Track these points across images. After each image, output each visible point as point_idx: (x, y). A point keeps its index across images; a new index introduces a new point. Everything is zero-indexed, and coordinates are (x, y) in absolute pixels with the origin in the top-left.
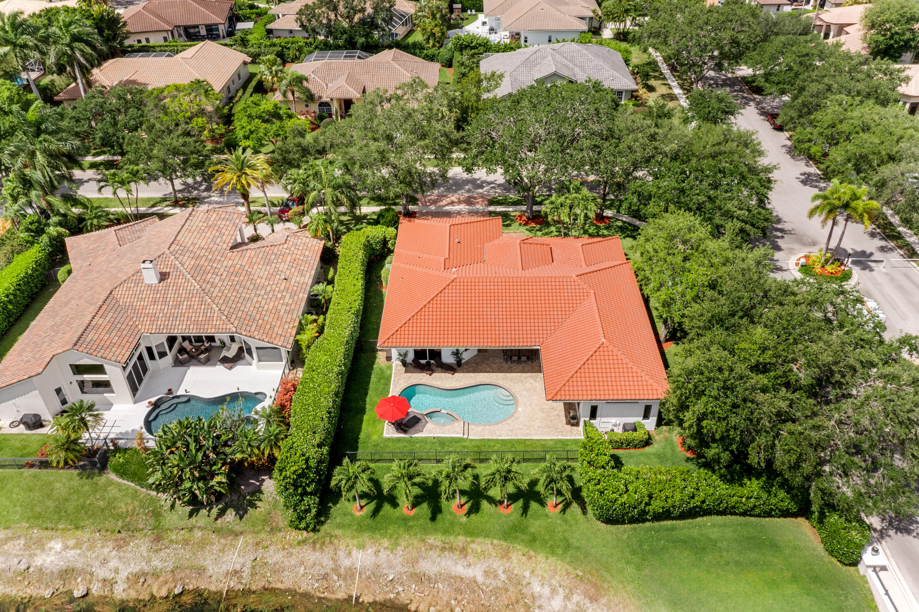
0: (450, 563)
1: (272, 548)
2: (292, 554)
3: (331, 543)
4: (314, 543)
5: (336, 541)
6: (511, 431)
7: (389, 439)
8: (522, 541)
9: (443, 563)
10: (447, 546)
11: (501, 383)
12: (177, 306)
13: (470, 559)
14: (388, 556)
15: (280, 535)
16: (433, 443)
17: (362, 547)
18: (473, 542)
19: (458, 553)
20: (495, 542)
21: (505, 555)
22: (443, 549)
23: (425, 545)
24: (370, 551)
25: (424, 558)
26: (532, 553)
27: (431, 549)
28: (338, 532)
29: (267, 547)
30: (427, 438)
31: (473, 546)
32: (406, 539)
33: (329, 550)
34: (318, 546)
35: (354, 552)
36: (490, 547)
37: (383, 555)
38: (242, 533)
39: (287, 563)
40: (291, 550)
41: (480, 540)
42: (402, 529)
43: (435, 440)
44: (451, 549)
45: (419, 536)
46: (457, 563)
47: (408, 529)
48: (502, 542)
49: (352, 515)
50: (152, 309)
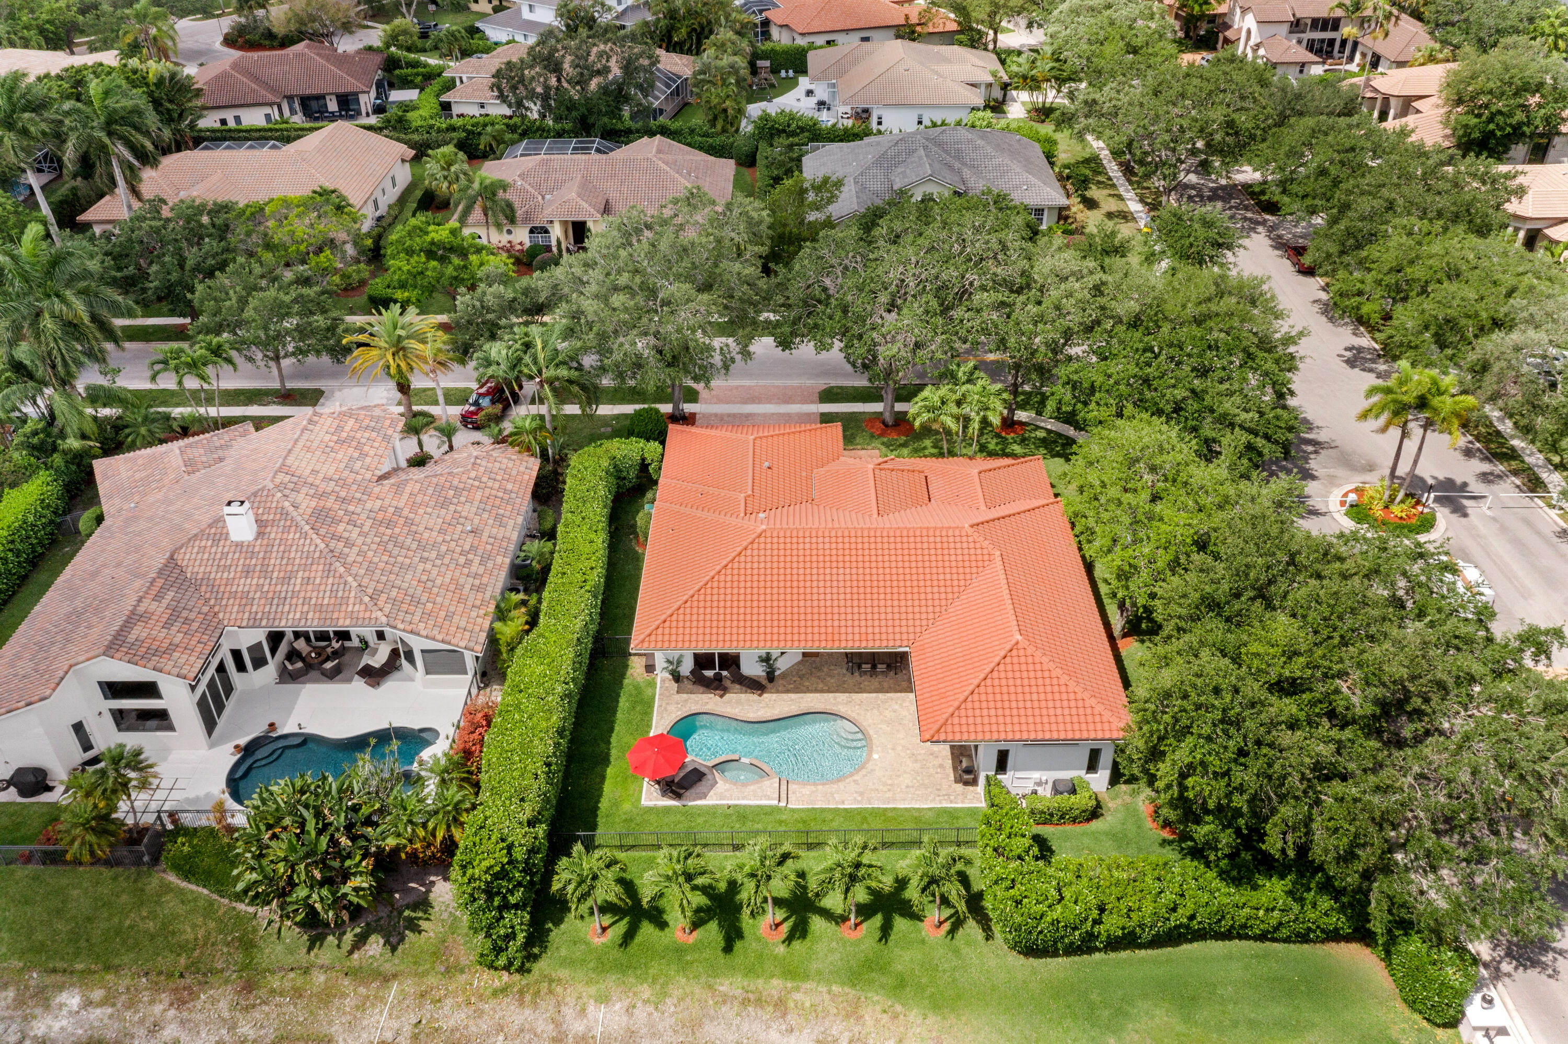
0: (756, 1026)
1: (449, 1002)
2: (483, 1012)
3: (551, 992)
4: (521, 992)
5: (559, 990)
6: (861, 794)
7: (650, 810)
8: (882, 987)
9: (745, 1027)
10: (751, 996)
11: (842, 710)
12: (287, 579)
13: (793, 1019)
14: (650, 1014)
15: (462, 978)
16: (727, 816)
17: (604, 999)
18: (797, 989)
19: (771, 1009)
20: (835, 988)
21: (853, 1013)
22: (745, 1002)
23: (713, 997)
24: (618, 1006)
25: (712, 1019)
26: (899, 1008)
27: (724, 1002)
28: (564, 973)
29: (439, 1001)
30: (715, 807)
31: (798, 996)
32: (680, 985)
33: (547, 1005)
34: (528, 998)
35: (591, 1008)
36: (826, 997)
37: (641, 1013)
38: (395, 976)
39: (474, 1029)
40: (480, 1005)
41: (808, 985)
42: (674, 967)
43: (730, 811)
44: (759, 1002)
45: (703, 980)
46: (769, 1027)
47: (684, 967)
48: (847, 989)
49: (587, 944)
50: (243, 585)
